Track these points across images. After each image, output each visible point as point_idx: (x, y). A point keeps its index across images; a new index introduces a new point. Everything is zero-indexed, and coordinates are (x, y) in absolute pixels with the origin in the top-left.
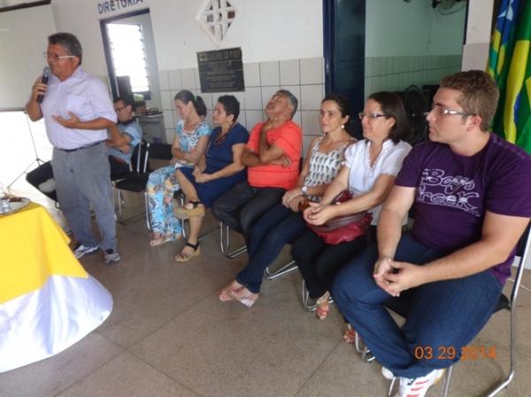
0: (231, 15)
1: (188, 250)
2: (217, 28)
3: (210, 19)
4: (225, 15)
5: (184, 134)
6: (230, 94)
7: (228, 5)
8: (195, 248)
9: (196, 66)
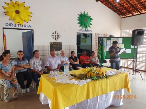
0: (58, 36)
9: (49, 45)
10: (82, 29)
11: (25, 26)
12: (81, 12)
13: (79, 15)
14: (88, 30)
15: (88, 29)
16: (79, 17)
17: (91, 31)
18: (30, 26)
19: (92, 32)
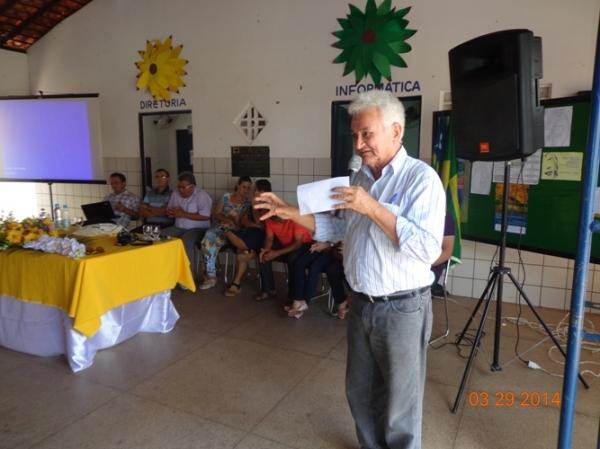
0: (262, 123)
1: (234, 288)
2: (250, 131)
3: (244, 124)
4: (257, 122)
5: (231, 205)
6: (263, 178)
7: (260, 116)
8: (238, 287)
9: (229, 156)
10: (357, 82)
11: (174, 102)
12: (351, 7)
13: (340, 20)
14: (394, 80)
15: (389, 79)
16: (340, 28)
17: (409, 86)
18: (183, 102)
19: (417, 86)
